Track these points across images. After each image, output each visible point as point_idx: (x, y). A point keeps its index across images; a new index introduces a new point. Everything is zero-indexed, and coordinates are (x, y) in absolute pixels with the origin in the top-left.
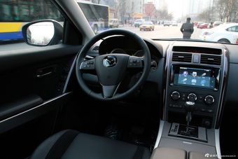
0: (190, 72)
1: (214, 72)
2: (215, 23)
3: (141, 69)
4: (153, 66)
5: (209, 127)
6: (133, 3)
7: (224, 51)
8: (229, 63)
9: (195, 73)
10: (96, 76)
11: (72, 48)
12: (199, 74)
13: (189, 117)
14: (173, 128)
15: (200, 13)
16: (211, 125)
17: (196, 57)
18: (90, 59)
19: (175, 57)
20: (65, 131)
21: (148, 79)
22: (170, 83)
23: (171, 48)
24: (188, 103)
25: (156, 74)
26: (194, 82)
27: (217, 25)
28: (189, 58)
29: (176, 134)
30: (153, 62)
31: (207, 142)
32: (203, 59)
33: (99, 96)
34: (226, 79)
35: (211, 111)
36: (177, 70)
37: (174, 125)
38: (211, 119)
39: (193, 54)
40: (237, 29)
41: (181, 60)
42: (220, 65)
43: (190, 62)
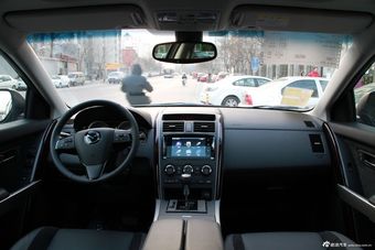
0: (183, 143)
1: (208, 141)
3: (129, 144)
4: (142, 139)
5: (209, 199)
6: (104, 49)
7: (218, 117)
8: (223, 129)
9: (189, 143)
10: (77, 157)
11: (38, 124)
12: (194, 143)
13: (187, 192)
14: (171, 204)
16: (211, 196)
17: (189, 125)
18: (66, 136)
19: (166, 127)
20: (39, 230)
21: (138, 155)
22: (162, 156)
23: (160, 117)
24: (184, 176)
25: (146, 148)
26: (189, 152)
27: (223, 77)
28: (181, 127)
29: (174, 210)
30: (142, 135)
31: (206, 212)
32: (197, 127)
33: (83, 179)
34: (222, 147)
35: (209, 182)
36: (169, 141)
37: (171, 202)
38: (210, 190)
39: (185, 122)
40: (246, 83)
41: (173, 130)
42: (214, 132)
43: (183, 131)
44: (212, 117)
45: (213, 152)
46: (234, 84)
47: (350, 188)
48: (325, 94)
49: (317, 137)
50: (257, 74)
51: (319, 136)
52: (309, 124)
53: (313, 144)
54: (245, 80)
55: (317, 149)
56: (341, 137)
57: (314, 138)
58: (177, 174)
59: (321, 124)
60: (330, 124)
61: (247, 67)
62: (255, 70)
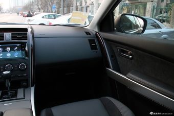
0: (4, 48)
2: (35, 13)
7: (30, 30)
9: (8, 49)
13: (8, 84)
15: (24, 6)
16: (27, 85)
17: (8, 36)
24: (5, 73)
26: (9, 55)
28: (2, 37)
31: (24, 98)
32: (14, 37)
39: (5, 33)
40: (49, 17)
42: (27, 39)
43: (3, 40)
45: (27, 54)
46: (43, 17)
47: (113, 69)
48: (97, 14)
49: (93, 41)
50: (55, 13)
51: (94, 40)
52: (88, 33)
53: (91, 45)
54: (49, 15)
55: (94, 48)
56: (107, 40)
57: (91, 41)
59: (95, 33)
60: (100, 33)
61: (50, 9)
62: (54, 10)
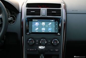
7: (63, 5)
8: (66, 14)
19: (28, 12)
23: (25, 5)
25: (15, 27)
28: (38, 12)
32: (49, 12)
34: (65, 25)
35: (57, 50)
39: (41, 9)
41: (33, 14)
42: (60, 15)
43: (40, 15)
44: (59, 6)
58: (35, 45)
